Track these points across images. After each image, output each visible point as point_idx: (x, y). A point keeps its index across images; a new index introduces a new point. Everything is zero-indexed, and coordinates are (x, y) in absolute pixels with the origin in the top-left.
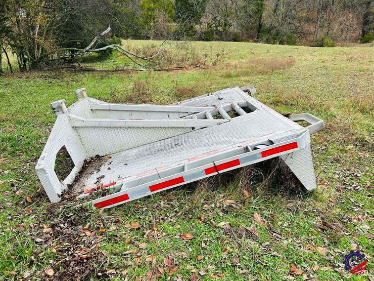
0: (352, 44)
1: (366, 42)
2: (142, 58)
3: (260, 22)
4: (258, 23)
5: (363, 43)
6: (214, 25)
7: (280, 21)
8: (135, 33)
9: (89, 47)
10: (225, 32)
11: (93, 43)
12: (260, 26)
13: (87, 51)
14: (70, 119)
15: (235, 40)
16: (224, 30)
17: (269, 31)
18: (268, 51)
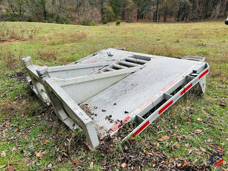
0: (99, 24)
1: (105, 24)
3: (45, 10)
4: (43, 10)
5: (104, 24)
6: (12, 11)
7: (58, 10)
10: (21, 15)
12: (45, 12)
15: (29, 21)
16: (20, 14)
17: (52, 16)
18: (63, 28)
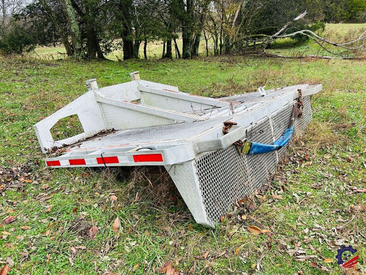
2: (334, 45)
8: (352, 16)
9: (278, 33)
11: (282, 29)
13: (275, 38)
14: (96, 95)
